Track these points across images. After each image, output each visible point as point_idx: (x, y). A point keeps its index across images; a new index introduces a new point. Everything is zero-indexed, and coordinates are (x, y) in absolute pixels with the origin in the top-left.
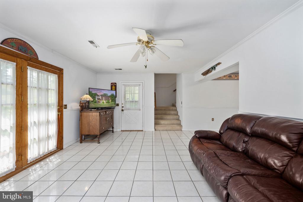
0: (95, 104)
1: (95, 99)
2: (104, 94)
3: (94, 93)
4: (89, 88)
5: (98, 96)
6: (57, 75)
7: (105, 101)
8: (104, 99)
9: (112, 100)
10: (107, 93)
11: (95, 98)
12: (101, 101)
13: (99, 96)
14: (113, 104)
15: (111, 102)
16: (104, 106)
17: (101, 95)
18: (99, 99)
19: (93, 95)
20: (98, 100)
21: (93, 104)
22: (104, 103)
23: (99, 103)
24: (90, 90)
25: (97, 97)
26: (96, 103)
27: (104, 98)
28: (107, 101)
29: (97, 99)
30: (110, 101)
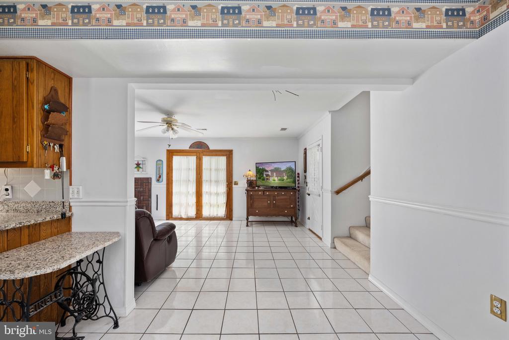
0: (263, 181)
1: (263, 176)
2: (275, 168)
3: (262, 168)
4: (256, 163)
5: (267, 171)
6: (225, 157)
7: (276, 179)
8: (275, 176)
9: (288, 176)
10: (279, 167)
11: (263, 174)
12: (271, 178)
14: (290, 182)
15: (287, 179)
16: (275, 185)
17: (271, 171)
18: (267, 175)
19: (261, 171)
21: (260, 181)
22: (275, 181)
23: (268, 181)
24: (257, 165)
25: (265, 173)
26: (264, 180)
27: (275, 174)
28: (279, 178)
29: (265, 176)
30: (285, 178)
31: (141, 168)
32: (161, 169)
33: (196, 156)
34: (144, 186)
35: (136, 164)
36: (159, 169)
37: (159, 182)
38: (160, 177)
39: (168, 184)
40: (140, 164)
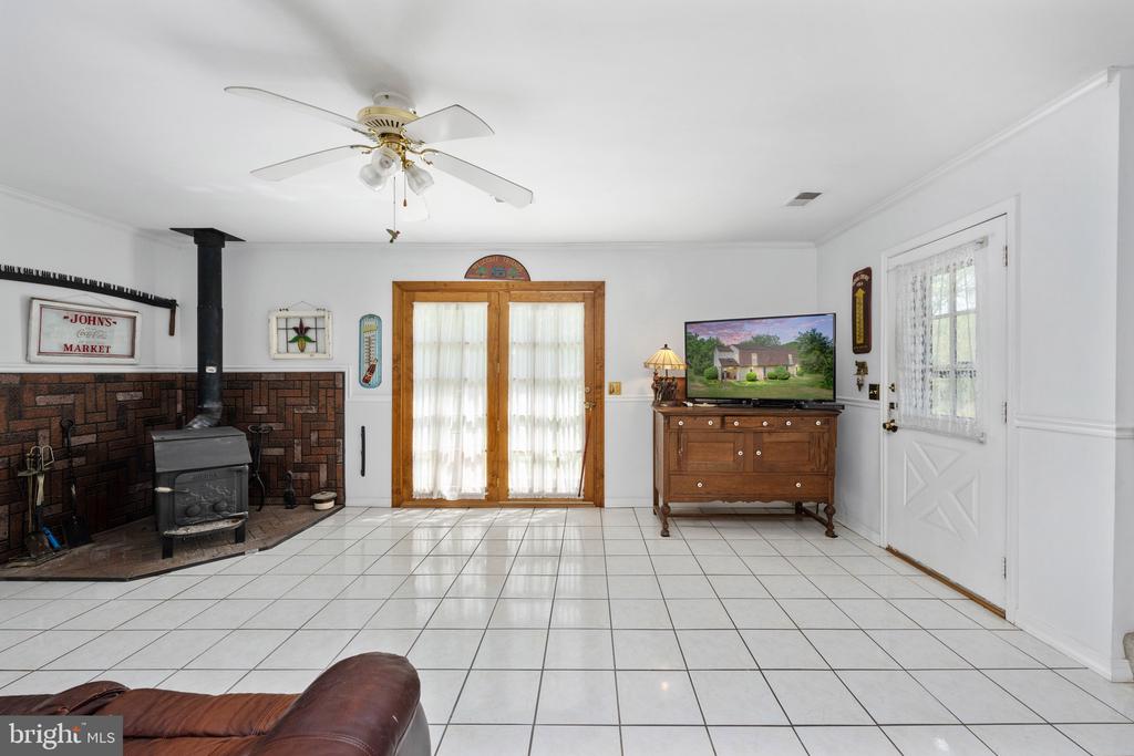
0: (713, 382)
1: (712, 364)
2: (757, 339)
3: (706, 338)
4: (686, 323)
5: (728, 349)
6: (581, 305)
7: (759, 373)
8: (755, 363)
9: (804, 365)
10: (772, 333)
11: (712, 359)
12: (739, 370)
13: (731, 351)
14: (812, 386)
15: (800, 375)
16: (755, 396)
17: (743, 348)
18: (730, 362)
19: (702, 349)
20: (723, 366)
21: (700, 381)
22: (754, 380)
23: (728, 380)
24: (689, 331)
25: (718, 355)
26: (716, 377)
27: (754, 357)
28: (771, 370)
29: (717, 364)
30: (794, 370)
31: (310, 341)
32: (375, 346)
33: (487, 304)
34: (322, 399)
35: (295, 329)
36: (367, 344)
37: (370, 387)
38: (372, 370)
39: (396, 393)
40: (308, 329)
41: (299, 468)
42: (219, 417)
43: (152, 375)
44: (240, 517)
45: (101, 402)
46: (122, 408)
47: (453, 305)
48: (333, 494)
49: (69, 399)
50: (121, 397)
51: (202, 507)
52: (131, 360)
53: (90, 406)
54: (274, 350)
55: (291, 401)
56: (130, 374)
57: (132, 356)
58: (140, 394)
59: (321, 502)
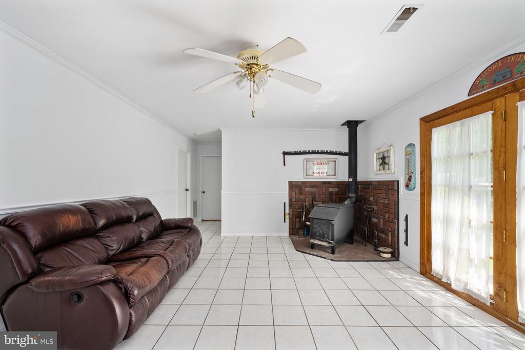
31: (386, 164)
32: (412, 164)
33: (491, 113)
34: (390, 195)
35: (381, 158)
36: (409, 163)
37: (409, 190)
38: (410, 179)
39: (422, 194)
40: (385, 157)
41: (383, 231)
42: (354, 200)
43: (342, 182)
44: (331, 243)
45: (324, 192)
46: (331, 194)
47: (458, 123)
48: (390, 250)
49: (314, 190)
50: (330, 190)
51: (320, 234)
52: (334, 177)
53: (320, 192)
54: (375, 170)
55: (380, 195)
56: (334, 182)
57: (335, 175)
58: (338, 189)
59: (383, 252)
